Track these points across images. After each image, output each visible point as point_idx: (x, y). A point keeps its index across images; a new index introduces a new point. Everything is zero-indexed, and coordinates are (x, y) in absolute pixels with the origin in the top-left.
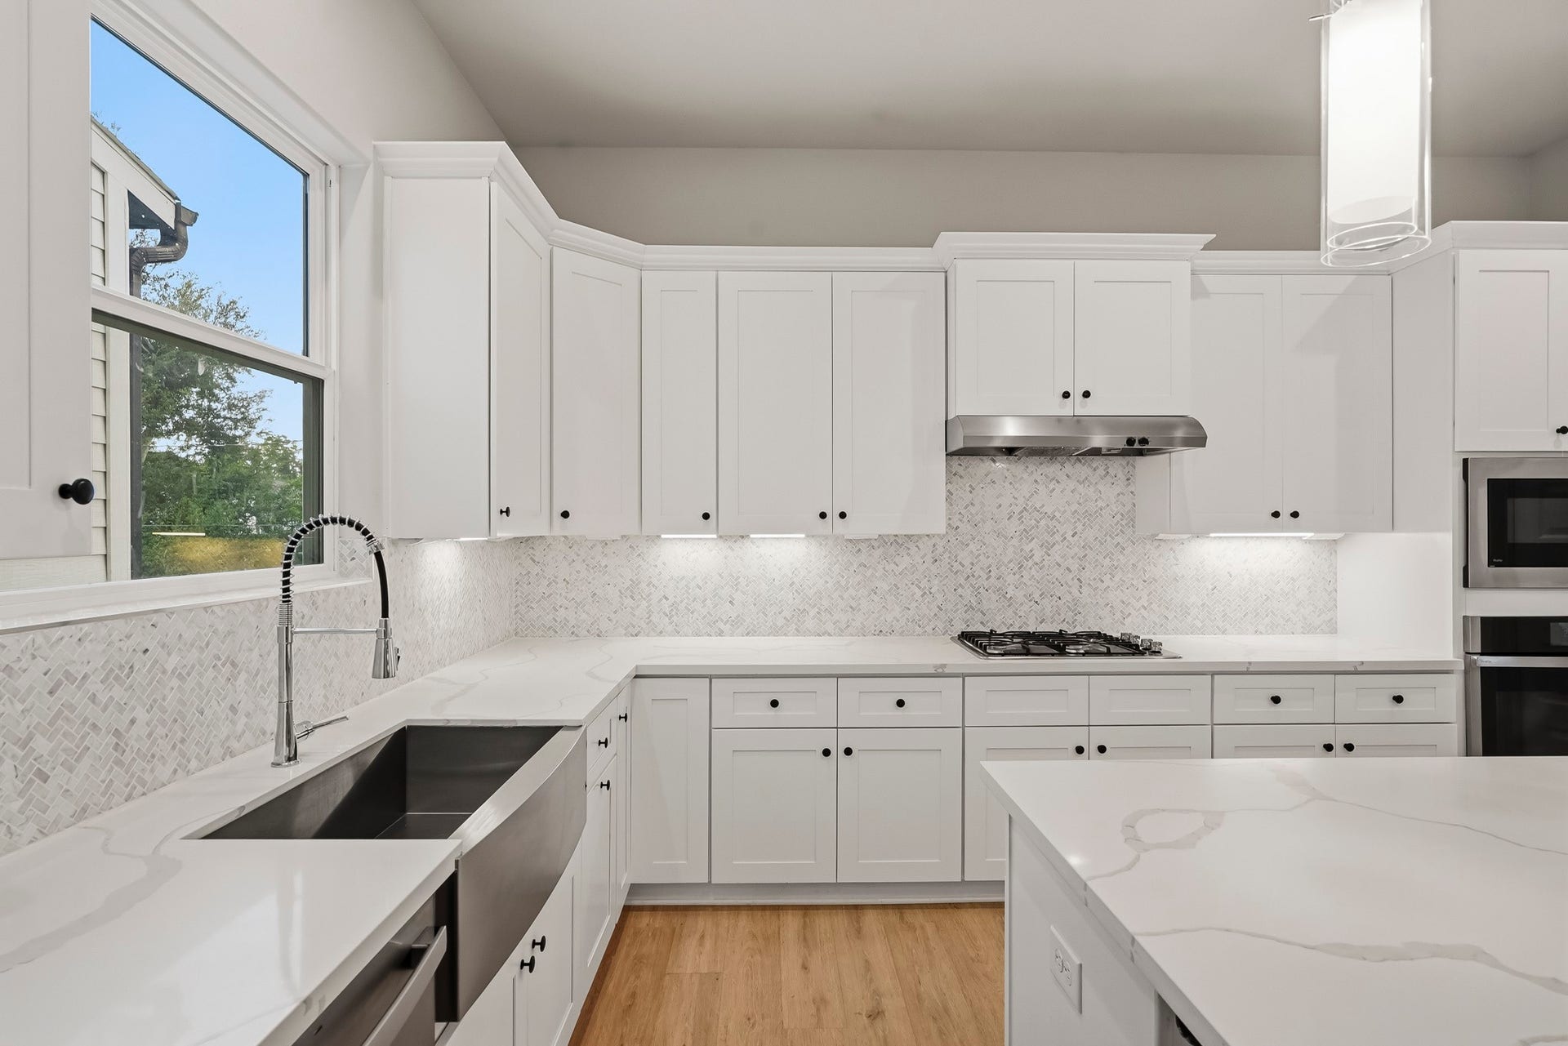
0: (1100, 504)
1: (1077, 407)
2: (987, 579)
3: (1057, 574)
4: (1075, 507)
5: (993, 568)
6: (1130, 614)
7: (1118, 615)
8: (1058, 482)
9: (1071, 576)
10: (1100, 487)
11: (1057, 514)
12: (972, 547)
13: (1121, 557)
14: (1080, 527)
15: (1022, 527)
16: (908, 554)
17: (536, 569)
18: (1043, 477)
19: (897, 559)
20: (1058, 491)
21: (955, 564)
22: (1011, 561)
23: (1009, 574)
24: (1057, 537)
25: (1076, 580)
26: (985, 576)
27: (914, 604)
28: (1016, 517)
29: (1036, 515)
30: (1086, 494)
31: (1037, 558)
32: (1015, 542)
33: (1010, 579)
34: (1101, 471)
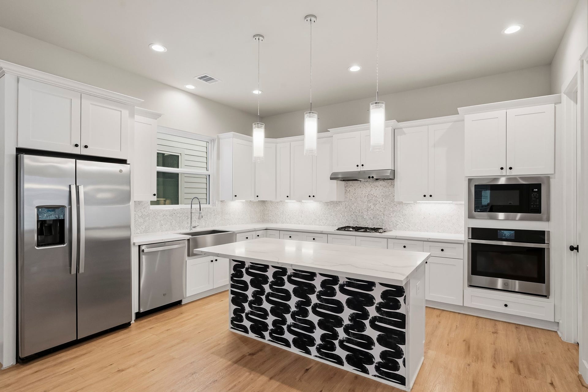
0: (390, 193)
1: (360, 169)
2: (359, 213)
3: (377, 212)
4: (382, 194)
5: (360, 210)
6: (398, 224)
7: (395, 225)
8: (378, 187)
9: (381, 213)
10: (390, 188)
11: (378, 196)
12: (355, 204)
13: (396, 208)
14: (384, 199)
15: (368, 199)
16: (339, 206)
17: (266, 208)
18: (374, 186)
19: (337, 207)
20: (378, 190)
21: (351, 209)
22: (365, 208)
23: (365, 212)
24: (378, 202)
25: (383, 214)
26: (358, 212)
27: (340, 219)
28: (366, 197)
29: (371, 196)
30: (386, 190)
31: (372, 208)
32: (366, 203)
33: (365, 213)
34: (390, 184)
